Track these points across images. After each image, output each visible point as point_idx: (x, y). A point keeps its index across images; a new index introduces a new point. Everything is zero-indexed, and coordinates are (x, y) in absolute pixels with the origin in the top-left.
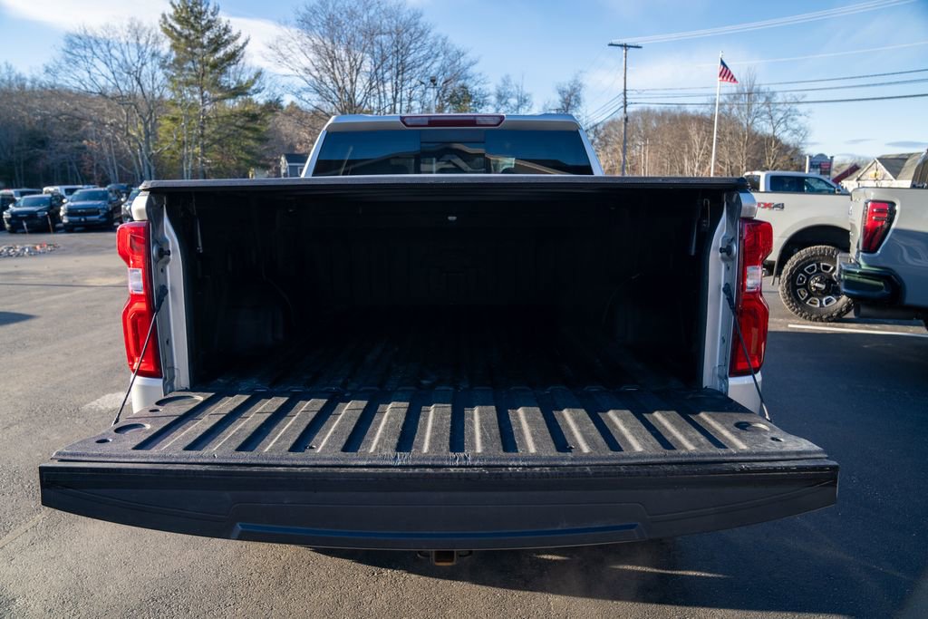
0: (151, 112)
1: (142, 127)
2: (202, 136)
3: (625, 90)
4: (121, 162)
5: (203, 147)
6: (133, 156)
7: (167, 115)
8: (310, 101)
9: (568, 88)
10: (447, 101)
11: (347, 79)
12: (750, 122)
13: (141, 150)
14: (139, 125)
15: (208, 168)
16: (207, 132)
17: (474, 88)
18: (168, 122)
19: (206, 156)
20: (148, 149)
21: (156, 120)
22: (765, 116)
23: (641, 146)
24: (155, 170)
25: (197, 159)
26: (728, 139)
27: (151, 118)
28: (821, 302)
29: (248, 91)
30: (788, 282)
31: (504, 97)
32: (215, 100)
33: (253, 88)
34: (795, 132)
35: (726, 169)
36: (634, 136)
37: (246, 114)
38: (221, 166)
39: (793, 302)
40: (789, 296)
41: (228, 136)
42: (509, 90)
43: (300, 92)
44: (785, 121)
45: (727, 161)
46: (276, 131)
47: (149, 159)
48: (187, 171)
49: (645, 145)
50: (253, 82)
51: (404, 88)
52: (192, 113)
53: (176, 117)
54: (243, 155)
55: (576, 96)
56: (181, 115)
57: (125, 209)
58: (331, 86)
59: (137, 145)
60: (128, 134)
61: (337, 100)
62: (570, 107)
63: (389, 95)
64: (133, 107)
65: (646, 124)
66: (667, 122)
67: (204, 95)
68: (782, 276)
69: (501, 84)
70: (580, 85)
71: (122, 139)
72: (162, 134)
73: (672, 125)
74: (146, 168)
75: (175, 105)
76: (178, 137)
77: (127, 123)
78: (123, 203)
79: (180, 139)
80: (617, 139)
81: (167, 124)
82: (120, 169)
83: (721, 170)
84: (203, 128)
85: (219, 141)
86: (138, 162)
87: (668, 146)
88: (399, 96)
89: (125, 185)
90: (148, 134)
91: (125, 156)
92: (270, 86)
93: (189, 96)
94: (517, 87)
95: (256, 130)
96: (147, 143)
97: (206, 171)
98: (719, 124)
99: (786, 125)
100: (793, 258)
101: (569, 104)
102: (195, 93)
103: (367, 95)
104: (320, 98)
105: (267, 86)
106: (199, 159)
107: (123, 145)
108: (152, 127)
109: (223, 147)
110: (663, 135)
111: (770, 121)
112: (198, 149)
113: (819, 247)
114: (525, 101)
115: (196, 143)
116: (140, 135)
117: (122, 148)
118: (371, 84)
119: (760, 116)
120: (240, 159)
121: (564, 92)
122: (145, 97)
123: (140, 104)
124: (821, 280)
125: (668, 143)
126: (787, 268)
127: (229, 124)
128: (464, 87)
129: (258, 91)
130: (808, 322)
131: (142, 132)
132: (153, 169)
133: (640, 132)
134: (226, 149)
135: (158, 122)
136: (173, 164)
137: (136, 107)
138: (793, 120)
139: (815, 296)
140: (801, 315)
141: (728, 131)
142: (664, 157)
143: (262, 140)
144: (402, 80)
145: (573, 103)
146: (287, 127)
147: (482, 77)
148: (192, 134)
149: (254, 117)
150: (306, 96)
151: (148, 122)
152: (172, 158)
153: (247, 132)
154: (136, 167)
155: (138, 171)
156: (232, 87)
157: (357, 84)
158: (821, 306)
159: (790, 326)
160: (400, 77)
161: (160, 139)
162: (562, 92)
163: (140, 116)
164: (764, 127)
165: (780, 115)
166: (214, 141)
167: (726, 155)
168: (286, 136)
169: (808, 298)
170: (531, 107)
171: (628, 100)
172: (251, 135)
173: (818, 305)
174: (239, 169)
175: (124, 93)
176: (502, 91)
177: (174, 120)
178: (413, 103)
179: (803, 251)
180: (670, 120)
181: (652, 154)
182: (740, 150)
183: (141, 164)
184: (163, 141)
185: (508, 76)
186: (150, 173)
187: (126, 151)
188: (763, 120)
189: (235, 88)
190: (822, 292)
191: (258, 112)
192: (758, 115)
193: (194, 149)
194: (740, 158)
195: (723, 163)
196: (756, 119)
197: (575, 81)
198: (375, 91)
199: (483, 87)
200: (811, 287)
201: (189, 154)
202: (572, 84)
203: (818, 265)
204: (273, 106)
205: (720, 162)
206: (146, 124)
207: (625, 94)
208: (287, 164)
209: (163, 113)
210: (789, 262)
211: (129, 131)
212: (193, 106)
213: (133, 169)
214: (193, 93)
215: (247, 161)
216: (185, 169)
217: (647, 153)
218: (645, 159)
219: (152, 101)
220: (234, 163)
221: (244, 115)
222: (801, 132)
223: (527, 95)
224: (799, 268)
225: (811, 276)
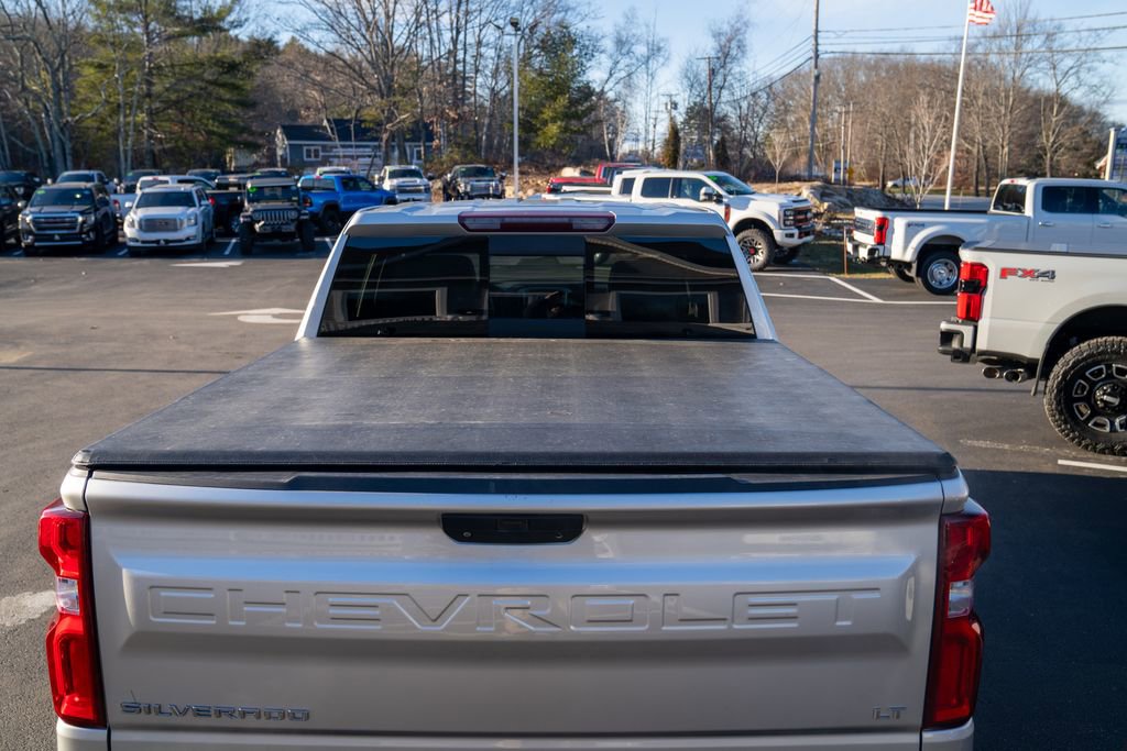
0: (62, 54)
1: (49, 77)
2: (149, 95)
3: (817, 31)
4: (13, 133)
5: (151, 113)
6: (33, 123)
7: (90, 60)
8: (322, 41)
9: (726, 28)
10: (536, 47)
11: (380, 10)
12: (1017, 74)
13: (47, 115)
14: (43, 73)
15: (160, 147)
16: (157, 88)
17: (578, 26)
18: (92, 71)
19: (155, 128)
20: (61, 113)
21: (71, 67)
22: (1043, 64)
23: (840, 113)
24: (73, 148)
25: (140, 132)
26: (980, 102)
27: (62, 64)
28: (1112, 424)
29: (221, 24)
30: (1059, 391)
31: (627, 41)
32: (169, 38)
33: (231, 18)
34: (1094, 89)
35: (975, 151)
36: (830, 97)
37: (219, 62)
38: (180, 143)
39: (1066, 422)
40: (1061, 413)
41: (191, 96)
42: (634, 31)
43: (306, 29)
44: (1077, 72)
45: (978, 138)
46: (266, 88)
47: (62, 129)
48: (125, 151)
49: (847, 113)
50: (230, 10)
51: (469, 25)
52: (131, 57)
53: (105, 63)
54: (214, 126)
55: (739, 41)
56: (113, 60)
57: (24, 220)
58: (355, 22)
59: (41, 106)
60: (25, 88)
61: (364, 42)
62: (728, 60)
63: (447, 36)
64: (32, 44)
65: (849, 77)
66: (884, 74)
67: (151, 27)
68: (1050, 383)
69: (621, 21)
70: (746, 24)
71: (15, 95)
72: (81, 90)
73: (891, 79)
74: (57, 144)
75: (102, 42)
76: (110, 96)
77: (21, 70)
78: (19, 210)
79: (112, 100)
80: (803, 102)
81: (89, 72)
82: (13, 146)
83: (968, 152)
84: (150, 83)
85: (177, 104)
86: (43, 133)
87: (884, 114)
88: (461, 36)
89: (21, 172)
90: (58, 89)
91: (20, 122)
92: (257, 16)
93: (125, 29)
94: (647, 26)
95: (235, 87)
96: (59, 104)
97: (156, 152)
98: (967, 79)
99: (1078, 78)
100: (1068, 355)
101: (726, 55)
102: (135, 24)
103: (413, 36)
104: (337, 38)
105: (252, 16)
106: (145, 132)
107: (16, 106)
108: (65, 79)
109: (182, 113)
110: (875, 96)
111: (1052, 71)
112: (142, 117)
113: (1111, 338)
114: (659, 49)
115: (140, 107)
116: (45, 90)
117: (15, 110)
118: (417, 20)
119: (1036, 65)
120: (210, 133)
121: (720, 34)
122: (50, 28)
123: (43, 40)
124: (1113, 389)
125: (883, 110)
126: (1059, 369)
127: (191, 77)
128: (563, 26)
129: (239, 24)
130: (1090, 455)
131: (49, 85)
132: (68, 146)
133: (839, 91)
134: (189, 115)
135: (75, 69)
136: (102, 138)
137: (36, 44)
138: (1089, 70)
139: (1103, 415)
140: (1079, 444)
141: (981, 89)
142: (875, 131)
143: (246, 104)
144: (467, 13)
145: (734, 52)
146: (286, 83)
147: (593, 8)
148: (133, 93)
149: (232, 67)
150: (316, 35)
151: (58, 70)
152: (99, 129)
153: (222, 91)
154: (40, 142)
155: (42, 148)
156: (196, 17)
157: (396, 17)
158: (1113, 429)
159: (1060, 462)
160: (463, 8)
161: (79, 97)
162: (717, 35)
163: (44, 59)
164: (1041, 81)
165: (1069, 62)
166: (169, 104)
167: (977, 129)
168: (285, 96)
169: (1089, 419)
170: (668, 59)
171: (820, 48)
172: (228, 96)
173: (1108, 429)
174: (208, 148)
175: (15, 18)
176: (624, 33)
177: (100, 67)
178: (483, 50)
179: (1084, 345)
180: (887, 71)
181: (857, 126)
182: (999, 118)
183: (48, 137)
184: (84, 101)
185: (633, 9)
186: (64, 154)
187: (21, 113)
188: (1040, 70)
189: (201, 20)
190: (1113, 409)
191: (238, 59)
192: (1031, 62)
193: (136, 115)
194: (999, 133)
195: (971, 141)
196: (1028, 70)
197: (739, 17)
198: (425, 30)
199: (592, 23)
200: (1096, 401)
201: (129, 124)
202: (733, 22)
203: (1109, 367)
204: (263, 49)
205: (965, 139)
206: (54, 74)
207: (816, 38)
208: (286, 142)
209: (83, 56)
210: (1061, 361)
211: (26, 82)
212: (134, 46)
213: (34, 144)
214: (132, 25)
215: (221, 136)
216: (121, 148)
217: (850, 123)
218: (846, 134)
219: (63, 37)
220: (201, 138)
221: (215, 64)
222: (1103, 89)
223: (663, 40)
224: (1078, 370)
225: (1095, 383)
